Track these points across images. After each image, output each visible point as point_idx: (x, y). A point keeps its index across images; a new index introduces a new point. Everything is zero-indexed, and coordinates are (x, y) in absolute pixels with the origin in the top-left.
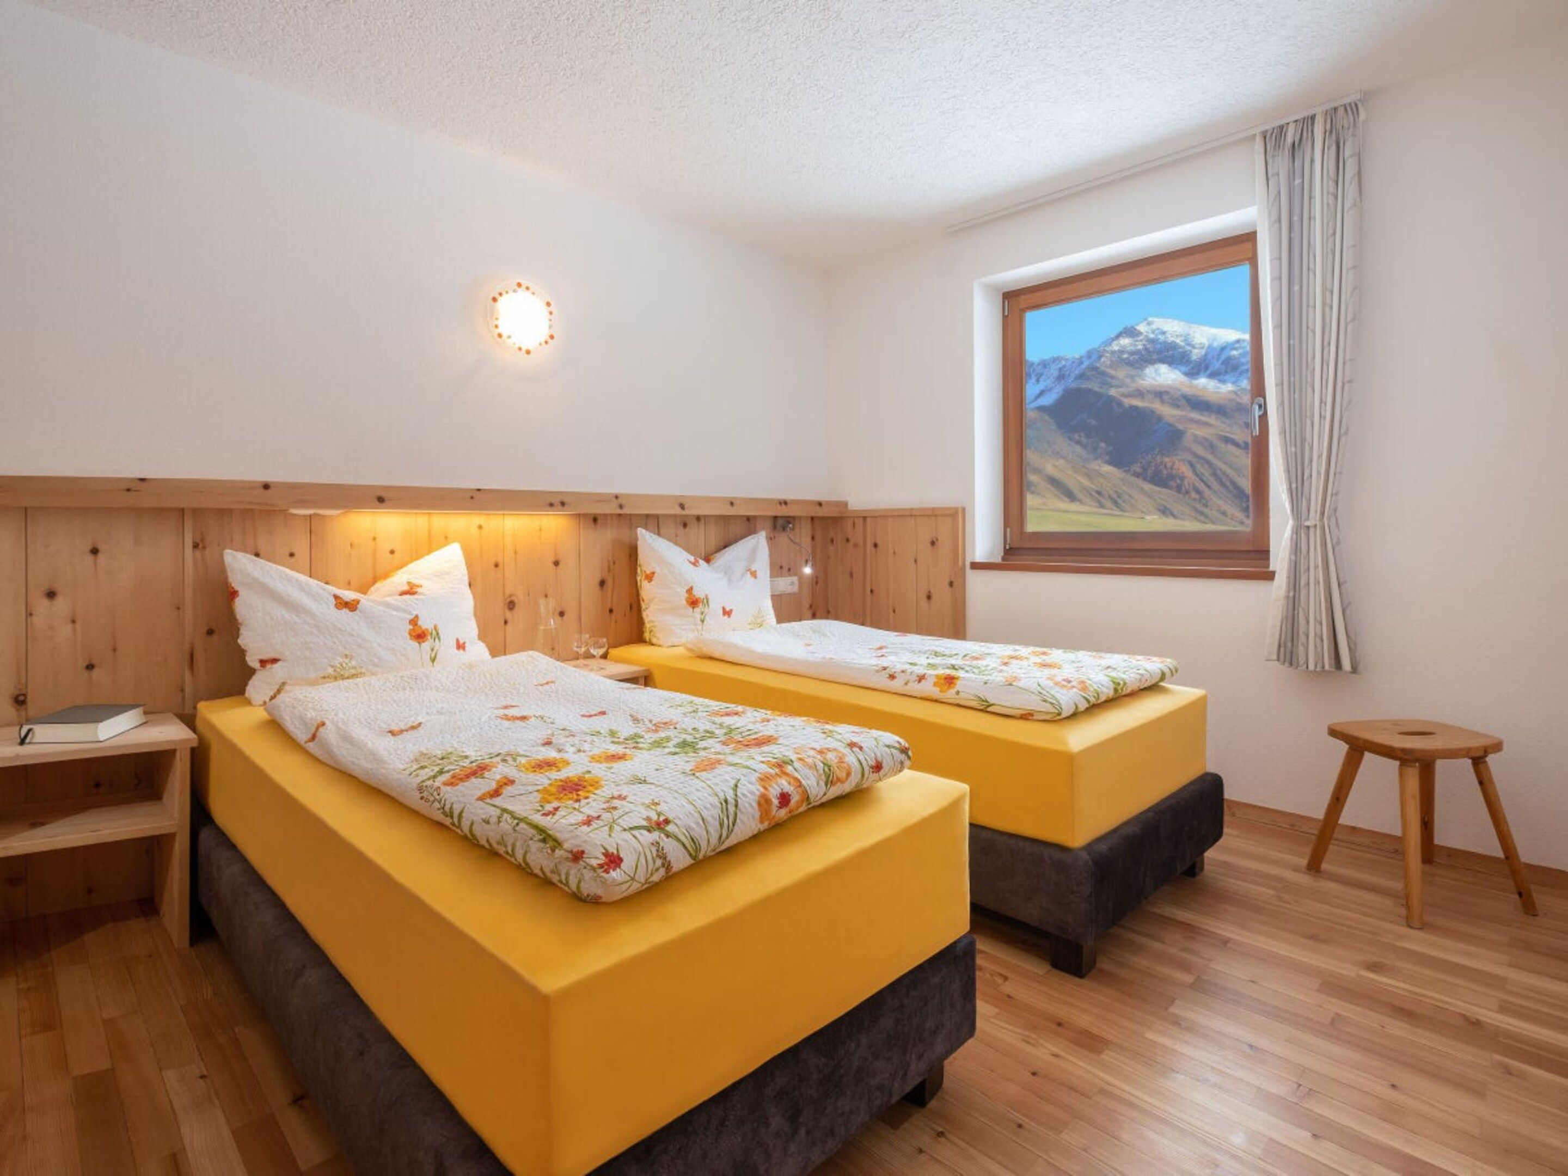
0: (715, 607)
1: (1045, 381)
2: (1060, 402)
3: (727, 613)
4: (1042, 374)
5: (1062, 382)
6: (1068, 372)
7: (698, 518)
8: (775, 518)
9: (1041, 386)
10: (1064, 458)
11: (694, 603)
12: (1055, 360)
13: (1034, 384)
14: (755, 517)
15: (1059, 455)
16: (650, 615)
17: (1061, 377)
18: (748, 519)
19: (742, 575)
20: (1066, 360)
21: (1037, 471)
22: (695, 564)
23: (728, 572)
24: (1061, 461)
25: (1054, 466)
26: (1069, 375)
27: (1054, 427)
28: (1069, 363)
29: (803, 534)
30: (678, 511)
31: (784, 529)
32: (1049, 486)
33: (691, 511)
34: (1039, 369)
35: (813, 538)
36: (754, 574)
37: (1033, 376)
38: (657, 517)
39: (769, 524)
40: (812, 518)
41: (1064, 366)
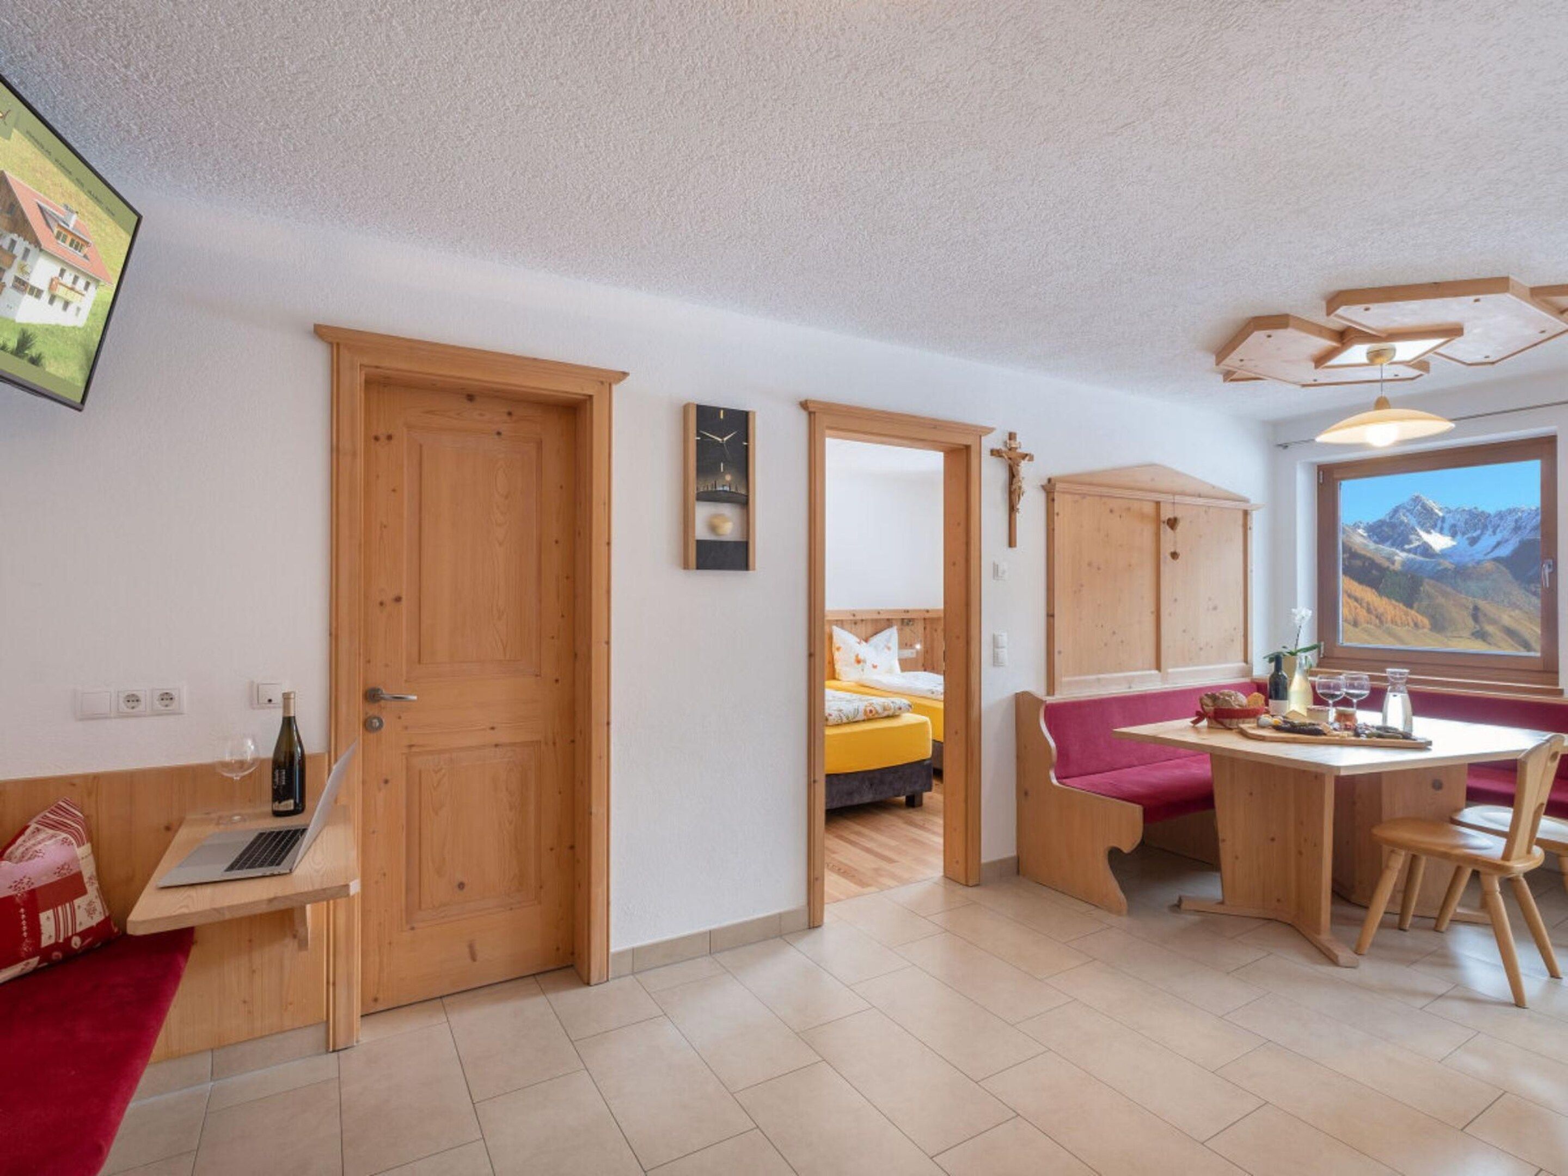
0: (869, 664)
1: (1501, 532)
2: (1516, 553)
3: (875, 667)
4: (1499, 526)
5: (1519, 533)
6: (1524, 524)
7: (862, 620)
8: (903, 619)
9: (1498, 537)
10: (1521, 609)
11: (859, 662)
12: (1511, 511)
13: (1490, 535)
14: (892, 619)
15: (1514, 606)
16: (838, 667)
17: (1517, 529)
18: (888, 620)
19: (883, 649)
20: (1523, 511)
21: (1494, 622)
22: (859, 643)
23: (876, 647)
24: (1517, 612)
25: (1511, 616)
26: (1525, 528)
27: (1510, 577)
28: (1526, 514)
29: (919, 627)
30: (852, 618)
31: (908, 624)
32: (1506, 638)
33: (858, 617)
34: (1496, 521)
35: (925, 628)
36: (889, 648)
37: (1489, 526)
38: (842, 621)
39: (899, 623)
40: (925, 619)
41: (1520, 518)
